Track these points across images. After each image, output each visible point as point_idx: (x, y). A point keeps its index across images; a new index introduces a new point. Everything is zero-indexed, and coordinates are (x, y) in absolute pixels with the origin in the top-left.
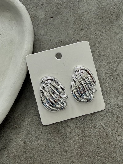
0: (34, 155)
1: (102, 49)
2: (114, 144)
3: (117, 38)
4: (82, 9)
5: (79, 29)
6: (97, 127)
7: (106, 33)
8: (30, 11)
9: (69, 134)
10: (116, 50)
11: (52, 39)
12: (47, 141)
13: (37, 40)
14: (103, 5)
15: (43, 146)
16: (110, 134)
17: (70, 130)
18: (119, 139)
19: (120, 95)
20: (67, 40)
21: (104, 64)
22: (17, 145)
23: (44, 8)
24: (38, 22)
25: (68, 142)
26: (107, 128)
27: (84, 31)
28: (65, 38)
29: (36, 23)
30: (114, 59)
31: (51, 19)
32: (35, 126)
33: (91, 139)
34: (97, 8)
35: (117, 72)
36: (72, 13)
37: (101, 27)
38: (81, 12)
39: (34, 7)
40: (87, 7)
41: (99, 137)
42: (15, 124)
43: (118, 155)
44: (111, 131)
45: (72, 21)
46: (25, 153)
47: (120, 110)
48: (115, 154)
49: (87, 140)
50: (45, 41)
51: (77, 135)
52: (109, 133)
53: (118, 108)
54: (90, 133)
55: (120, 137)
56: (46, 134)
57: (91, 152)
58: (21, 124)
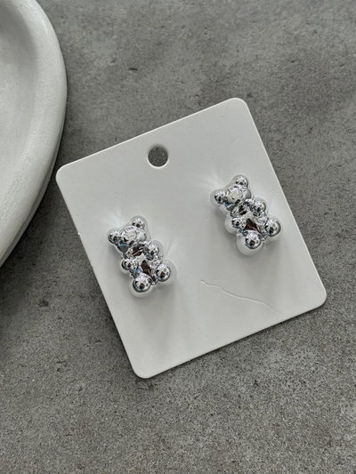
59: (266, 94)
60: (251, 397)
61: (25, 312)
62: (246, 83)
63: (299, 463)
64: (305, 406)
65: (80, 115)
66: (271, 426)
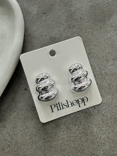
0: (18, 148)
1: (92, 47)
2: (97, 141)
3: (108, 37)
4: (75, 6)
5: (71, 26)
6: (82, 124)
7: (97, 31)
8: (24, 6)
9: (54, 130)
10: (106, 49)
11: (43, 35)
12: (32, 136)
13: (28, 36)
14: (96, 3)
15: (27, 140)
16: (94, 132)
17: (55, 126)
18: (103, 137)
19: (107, 93)
20: (58, 37)
21: (93, 62)
22: (3, 138)
23: (37, 4)
24: (31, 17)
25: (52, 138)
26: (92, 126)
27: (75, 29)
28: (56, 34)
29: (28, 19)
30: (103, 57)
31: (43, 15)
32: (21, 119)
33: (76, 135)
34: (90, 6)
35: (106, 70)
36: (64, 10)
37: (93, 25)
38: (73, 9)
39: (27, 2)
40: (79, 4)
41: (83, 135)
42: (2, 117)
43: (101, 153)
44: (95, 129)
45: (64, 18)
46: (9, 146)
47: (106, 108)
48: (98, 152)
49: (71, 137)
50: (36, 37)
51: (62, 131)
52: (94, 130)
53: (104, 106)
54: (74, 130)
55: (104, 135)
56: (32, 128)
57: (74, 148)
58: (8, 117)
59: (86, 17)
60: (94, 112)
61: (20, 93)
62: (79, 15)
63: (111, 130)
64: (110, 113)
65: (30, 29)
66: (101, 120)
